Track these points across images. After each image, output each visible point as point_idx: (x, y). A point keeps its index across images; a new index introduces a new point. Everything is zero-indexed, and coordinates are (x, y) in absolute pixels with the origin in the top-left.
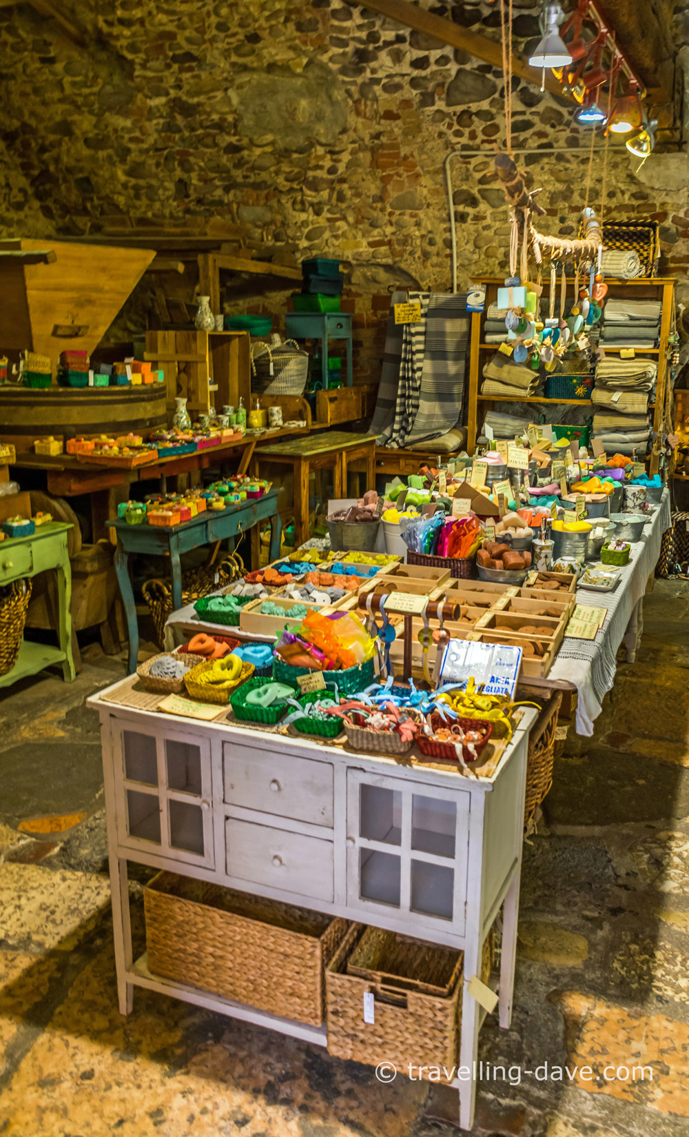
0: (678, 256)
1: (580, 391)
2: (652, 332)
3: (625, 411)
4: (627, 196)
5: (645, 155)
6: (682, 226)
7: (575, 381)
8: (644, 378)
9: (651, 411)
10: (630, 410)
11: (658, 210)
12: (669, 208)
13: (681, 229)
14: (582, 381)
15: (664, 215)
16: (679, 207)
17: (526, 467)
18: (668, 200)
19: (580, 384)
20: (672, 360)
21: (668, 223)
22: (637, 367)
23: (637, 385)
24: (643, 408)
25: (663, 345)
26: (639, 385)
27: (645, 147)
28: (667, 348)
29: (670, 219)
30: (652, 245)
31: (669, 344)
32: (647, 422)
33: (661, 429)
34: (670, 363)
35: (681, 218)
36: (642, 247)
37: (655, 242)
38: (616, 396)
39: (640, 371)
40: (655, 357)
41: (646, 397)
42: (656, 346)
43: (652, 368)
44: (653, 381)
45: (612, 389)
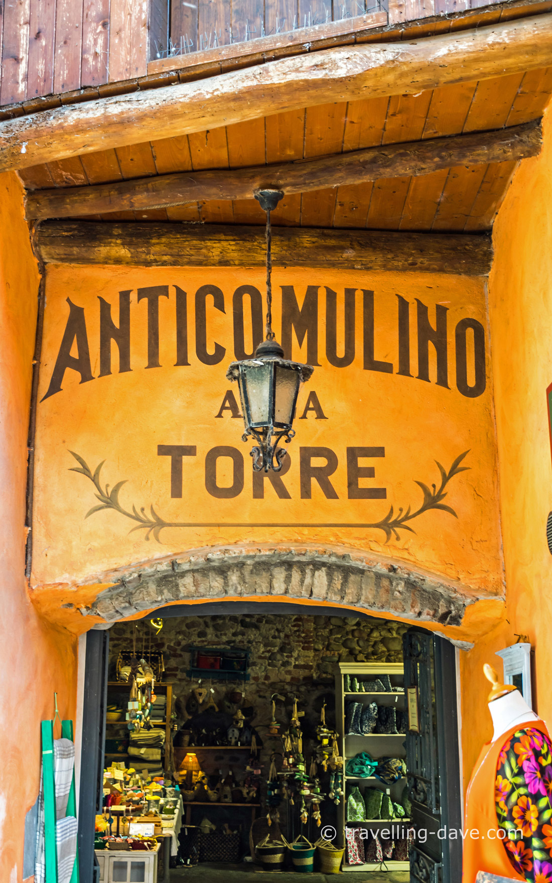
0: (171, 667)
1: (120, 748)
2: (161, 712)
3: (148, 759)
4: (141, 633)
5: (161, 627)
6: (172, 651)
7: (117, 742)
8: (158, 738)
9: (163, 759)
10: (151, 758)
11: (159, 642)
12: (165, 641)
13: (172, 652)
14: (121, 742)
15: (163, 645)
16: (171, 640)
17: (123, 779)
18: (164, 636)
19: (120, 744)
20: (173, 728)
21: (165, 649)
22: (154, 733)
23: (154, 744)
24: (159, 757)
25: (168, 720)
26: (156, 743)
27: (160, 623)
28: (170, 722)
29: (166, 647)
30: (160, 665)
31: (171, 719)
32: (161, 765)
33: (169, 769)
34: (172, 730)
35: (172, 646)
36: (153, 664)
37: (161, 663)
38: (143, 751)
39: (156, 735)
40: (163, 727)
41: (160, 751)
42: (164, 720)
43: (162, 733)
44: (164, 741)
45: (140, 746)
